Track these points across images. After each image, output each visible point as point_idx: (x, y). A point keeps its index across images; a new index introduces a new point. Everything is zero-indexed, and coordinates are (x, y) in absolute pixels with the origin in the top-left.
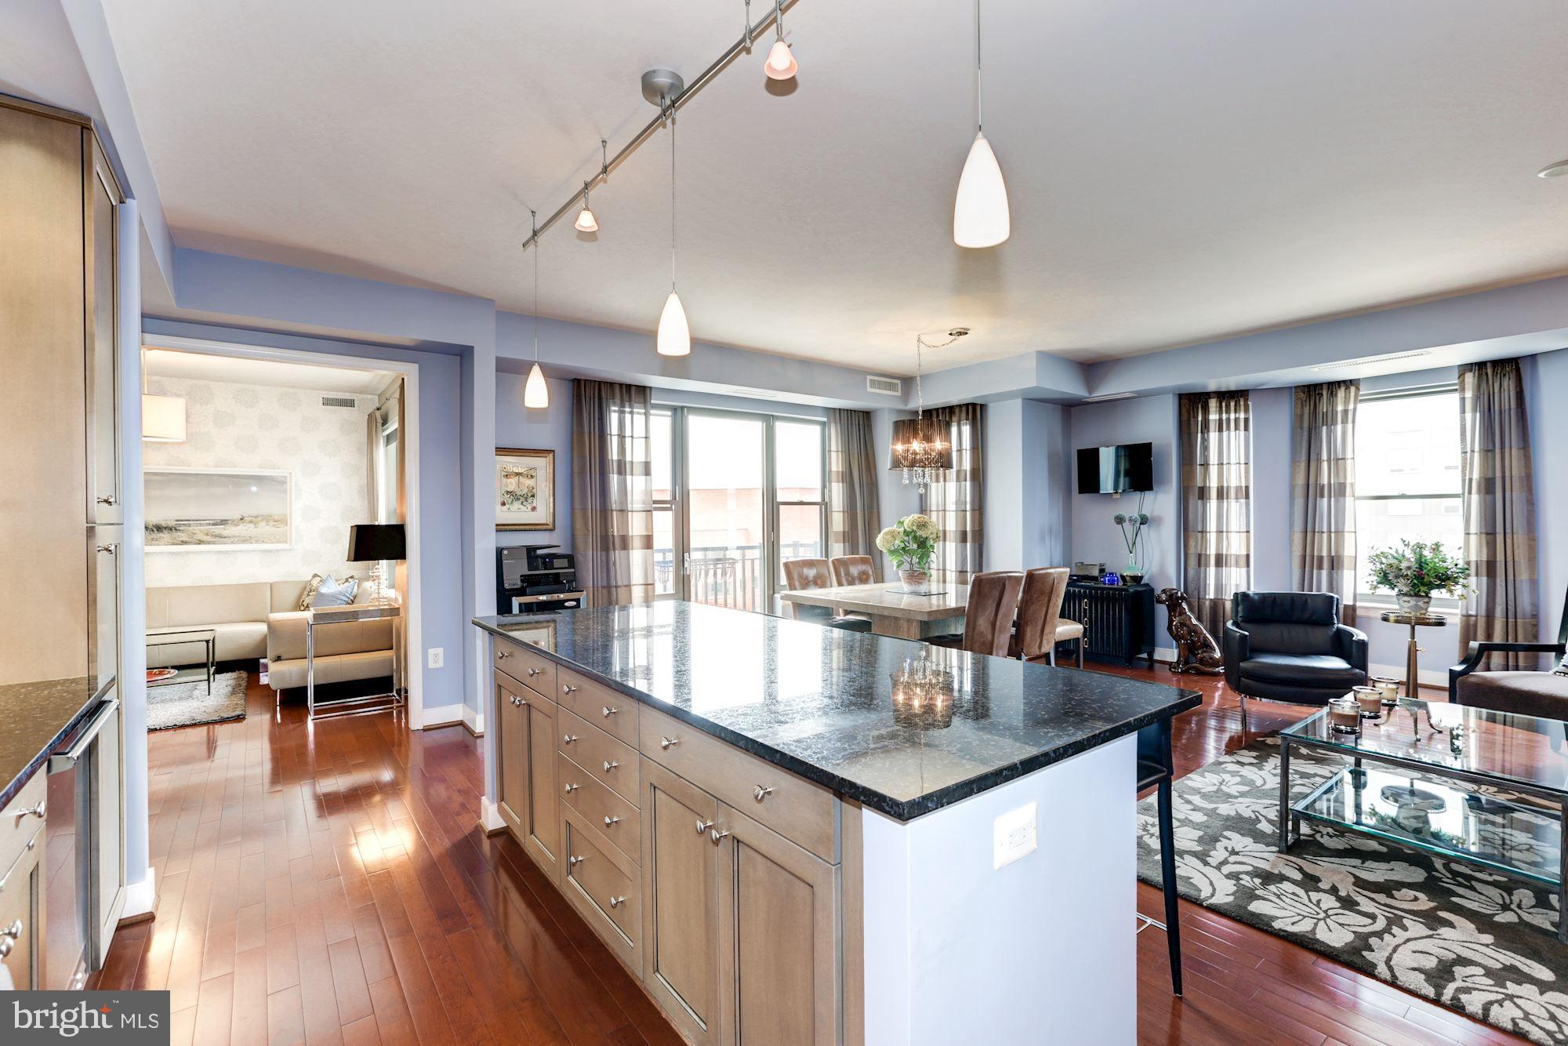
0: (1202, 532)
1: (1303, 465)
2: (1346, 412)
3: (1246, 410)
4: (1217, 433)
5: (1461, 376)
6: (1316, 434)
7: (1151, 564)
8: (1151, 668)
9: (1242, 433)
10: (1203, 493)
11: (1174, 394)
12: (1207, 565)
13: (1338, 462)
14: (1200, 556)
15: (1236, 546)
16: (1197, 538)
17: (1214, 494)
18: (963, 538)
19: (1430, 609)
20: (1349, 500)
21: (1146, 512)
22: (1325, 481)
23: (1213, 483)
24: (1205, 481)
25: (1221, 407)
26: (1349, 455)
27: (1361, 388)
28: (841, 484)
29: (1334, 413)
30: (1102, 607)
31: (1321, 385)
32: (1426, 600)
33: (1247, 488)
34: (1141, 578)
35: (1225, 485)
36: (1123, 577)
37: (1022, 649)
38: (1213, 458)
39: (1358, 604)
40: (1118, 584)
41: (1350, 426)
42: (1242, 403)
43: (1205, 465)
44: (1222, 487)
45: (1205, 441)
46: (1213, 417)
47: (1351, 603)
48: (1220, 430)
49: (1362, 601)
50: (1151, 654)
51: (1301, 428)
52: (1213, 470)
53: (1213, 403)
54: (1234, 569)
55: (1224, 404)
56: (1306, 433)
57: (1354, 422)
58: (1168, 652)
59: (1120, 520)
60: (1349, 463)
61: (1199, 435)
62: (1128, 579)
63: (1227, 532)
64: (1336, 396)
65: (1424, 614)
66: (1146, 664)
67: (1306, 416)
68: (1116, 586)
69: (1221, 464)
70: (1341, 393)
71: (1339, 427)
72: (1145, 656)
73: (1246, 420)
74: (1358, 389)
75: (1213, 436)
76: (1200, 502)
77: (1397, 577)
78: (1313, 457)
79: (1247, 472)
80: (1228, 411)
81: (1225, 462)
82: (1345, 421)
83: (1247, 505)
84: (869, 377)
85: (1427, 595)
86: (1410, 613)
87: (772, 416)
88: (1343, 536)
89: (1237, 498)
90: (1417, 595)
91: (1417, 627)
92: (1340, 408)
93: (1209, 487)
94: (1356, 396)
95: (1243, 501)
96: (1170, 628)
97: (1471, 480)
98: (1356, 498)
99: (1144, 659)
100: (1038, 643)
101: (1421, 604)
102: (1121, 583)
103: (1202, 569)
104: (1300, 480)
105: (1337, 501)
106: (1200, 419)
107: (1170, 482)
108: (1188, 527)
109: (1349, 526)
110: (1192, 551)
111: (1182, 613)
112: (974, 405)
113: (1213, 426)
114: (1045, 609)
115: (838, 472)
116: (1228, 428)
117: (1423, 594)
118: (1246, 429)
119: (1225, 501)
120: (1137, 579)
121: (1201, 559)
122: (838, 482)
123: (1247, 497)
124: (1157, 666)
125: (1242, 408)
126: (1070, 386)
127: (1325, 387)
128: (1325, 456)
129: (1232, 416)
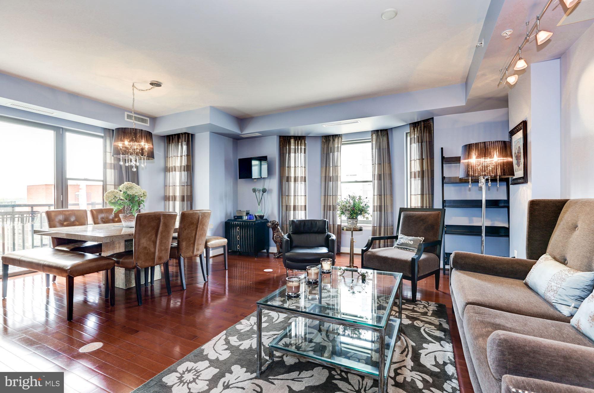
0: (288, 196)
1: (324, 168)
2: (338, 147)
3: (305, 145)
4: (294, 154)
5: (372, 135)
6: (328, 156)
7: (268, 210)
8: (268, 257)
9: (303, 154)
10: (288, 179)
11: (277, 136)
12: (290, 210)
13: (336, 167)
14: (287, 206)
15: (301, 202)
16: (286, 198)
17: (293, 179)
18: (183, 199)
19: (358, 225)
20: (339, 182)
21: (266, 187)
22: (331, 175)
23: (292, 175)
24: (289, 174)
25: (295, 143)
26: (339, 165)
27: (343, 138)
28: (113, 170)
29: (334, 147)
30: (245, 230)
31: (330, 136)
32: (356, 220)
33: (305, 177)
34: (263, 216)
35: (297, 176)
36: (255, 216)
37: (181, 254)
38: (292, 165)
39: (342, 224)
40: (253, 219)
41: (339, 153)
42: (303, 142)
43: (289, 167)
44: (296, 177)
45: (289, 157)
46: (292, 147)
47: (340, 224)
48: (295, 153)
49: (343, 223)
50: (268, 250)
51: (324, 154)
52: (292, 170)
53: (292, 141)
54: (300, 212)
55: (296, 142)
56: (325, 155)
57: (340, 151)
58: (273, 249)
59: (254, 191)
60: (339, 168)
61: (287, 154)
62: (257, 217)
63: (297, 196)
64: (335, 141)
65: (356, 226)
66: (266, 254)
67: (325, 149)
68: (252, 220)
69: (295, 167)
70: (336, 140)
71: (336, 153)
72: (265, 251)
73: (305, 149)
74: (342, 138)
75: (292, 155)
76: (287, 183)
77: (346, 211)
78: (327, 165)
79: (305, 171)
80: (298, 145)
81: (297, 166)
82: (338, 151)
83: (305, 185)
84: (126, 113)
85: (356, 218)
86: (351, 226)
87: (62, 128)
88: (337, 197)
89: (301, 181)
90: (353, 218)
91: (353, 232)
92: (336, 146)
93: (291, 176)
94: (341, 142)
95: (303, 183)
96: (273, 238)
97: (375, 174)
98: (342, 183)
99: (264, 253)
100: (191, 250)
101: (354, 222)
102: (255, 219)
103: (288, 212)
104: (324, 175)
105: (335, 183)
106: (287, 148)
107: (275, 174)
108: (283, 193)
109: (339, 194)
110: (284, 204)
111: (278, 231)
112: (188, 134)
113: (292, 151)
114: (194, 232)
115: (111, 164)
116: (298, 152)
117: (355, 218)
118: (305, 153)
119: (297, 183)
120: (261, 217)
121: (287, 208)
122: (111, 169)
123: (305, 181)
124: (271, 255)
125: (303, 144)
126: (232, 128)
127: (331, 137)
128: (331, 165)
129: (299, 147)
